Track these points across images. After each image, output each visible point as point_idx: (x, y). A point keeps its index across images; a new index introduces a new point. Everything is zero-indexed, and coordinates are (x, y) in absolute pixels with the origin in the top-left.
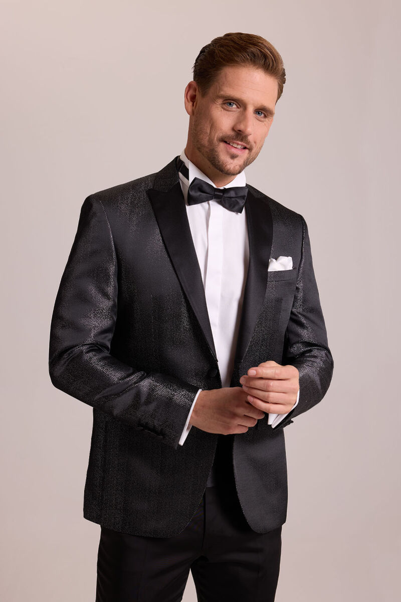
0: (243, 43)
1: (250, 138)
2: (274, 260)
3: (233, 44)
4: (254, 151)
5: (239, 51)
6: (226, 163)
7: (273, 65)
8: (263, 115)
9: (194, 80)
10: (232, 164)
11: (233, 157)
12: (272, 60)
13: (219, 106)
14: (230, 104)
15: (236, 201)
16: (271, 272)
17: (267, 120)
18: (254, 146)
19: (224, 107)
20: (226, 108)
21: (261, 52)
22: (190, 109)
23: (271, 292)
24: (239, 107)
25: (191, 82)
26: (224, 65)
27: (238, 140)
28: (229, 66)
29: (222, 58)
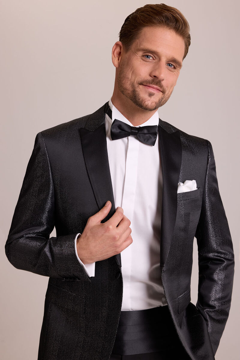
0: (159, 9)
1: (164, 83)
2: (182, 184)
3: (151, 10)
4: (167, 93)
5: (157, 15)
6: (144, 100)
7: (182, 26)
8: (173, 67)
9: (120, 40)
10: (150, 102)
11: (151, 95)
12: (182, 23)
13: (139, 58)
14: (148, 57)
15: (150, 136)
16: (180, 194)
17: (176, 70)
18: (166, 90)
19: (143, 58)
20: (144, 59)
21: (173, 16)
22: (116, 62)
23: (181, 210)
24: (155, 58)
25: (117, 42)
26: (144, 26)
27: (153, 84)
28: (147, 26)
29: (143, 21)
